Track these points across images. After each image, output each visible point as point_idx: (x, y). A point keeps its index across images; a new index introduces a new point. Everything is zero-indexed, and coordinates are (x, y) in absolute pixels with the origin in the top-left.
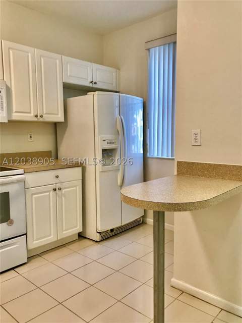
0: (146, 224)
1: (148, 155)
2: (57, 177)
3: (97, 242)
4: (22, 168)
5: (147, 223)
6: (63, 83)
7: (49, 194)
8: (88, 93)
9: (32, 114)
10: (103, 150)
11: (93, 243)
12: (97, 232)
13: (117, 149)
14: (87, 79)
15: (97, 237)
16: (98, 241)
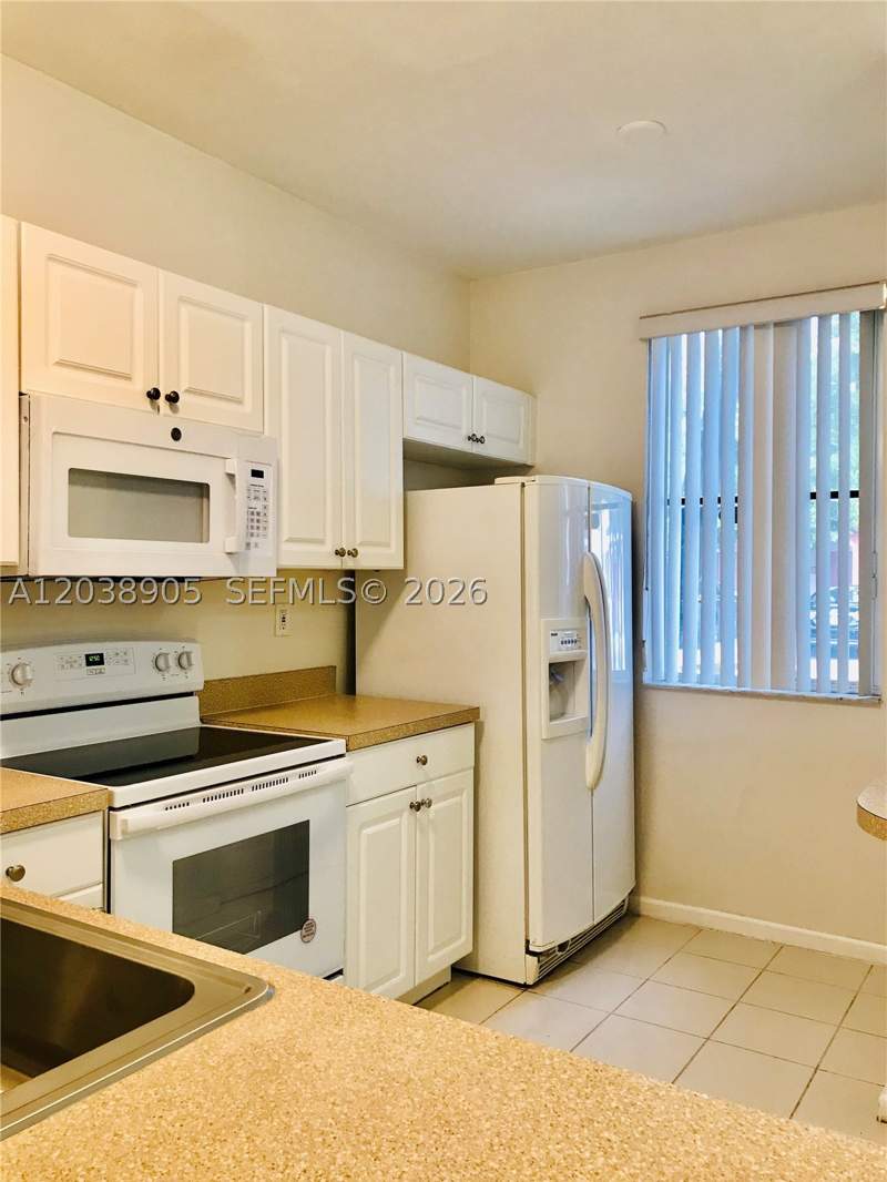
0: (639, 915)
1: (647, 677)
2: (423, 761)
3: (525, 987)
4: (339, 736)
5: (644, 912)
6: (406, 442)
7: (400, 825)
8: (498, 480)
9: (329, 548)
10: (551, 665)
11: (511, 992)
12: (528, 952)
13: (583, 660)
14: (460, 428)
15: (528, 970)
16: (530, 982)
